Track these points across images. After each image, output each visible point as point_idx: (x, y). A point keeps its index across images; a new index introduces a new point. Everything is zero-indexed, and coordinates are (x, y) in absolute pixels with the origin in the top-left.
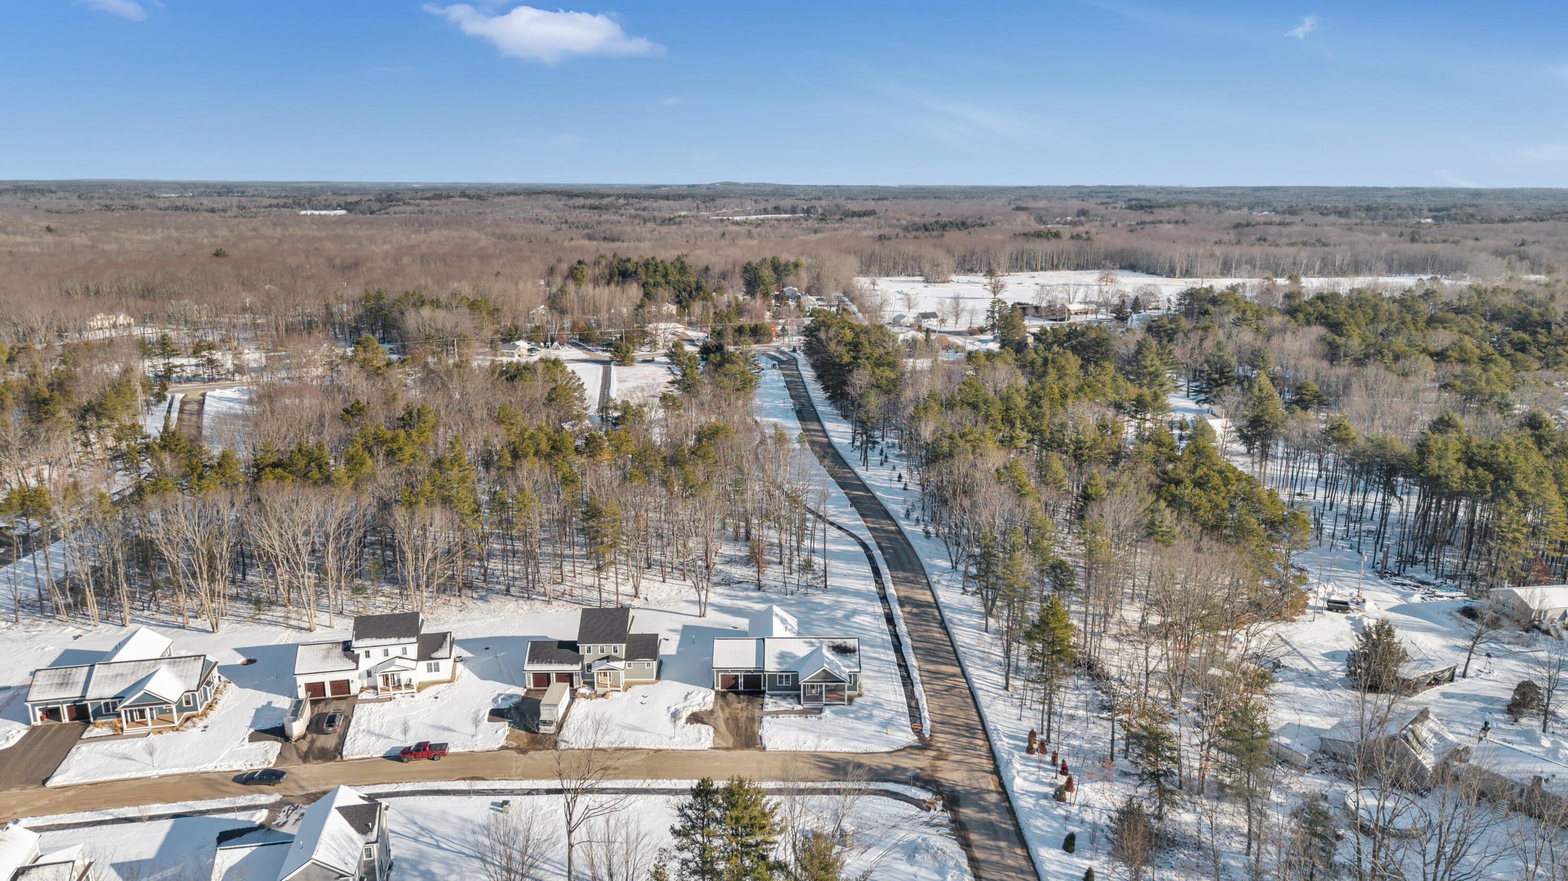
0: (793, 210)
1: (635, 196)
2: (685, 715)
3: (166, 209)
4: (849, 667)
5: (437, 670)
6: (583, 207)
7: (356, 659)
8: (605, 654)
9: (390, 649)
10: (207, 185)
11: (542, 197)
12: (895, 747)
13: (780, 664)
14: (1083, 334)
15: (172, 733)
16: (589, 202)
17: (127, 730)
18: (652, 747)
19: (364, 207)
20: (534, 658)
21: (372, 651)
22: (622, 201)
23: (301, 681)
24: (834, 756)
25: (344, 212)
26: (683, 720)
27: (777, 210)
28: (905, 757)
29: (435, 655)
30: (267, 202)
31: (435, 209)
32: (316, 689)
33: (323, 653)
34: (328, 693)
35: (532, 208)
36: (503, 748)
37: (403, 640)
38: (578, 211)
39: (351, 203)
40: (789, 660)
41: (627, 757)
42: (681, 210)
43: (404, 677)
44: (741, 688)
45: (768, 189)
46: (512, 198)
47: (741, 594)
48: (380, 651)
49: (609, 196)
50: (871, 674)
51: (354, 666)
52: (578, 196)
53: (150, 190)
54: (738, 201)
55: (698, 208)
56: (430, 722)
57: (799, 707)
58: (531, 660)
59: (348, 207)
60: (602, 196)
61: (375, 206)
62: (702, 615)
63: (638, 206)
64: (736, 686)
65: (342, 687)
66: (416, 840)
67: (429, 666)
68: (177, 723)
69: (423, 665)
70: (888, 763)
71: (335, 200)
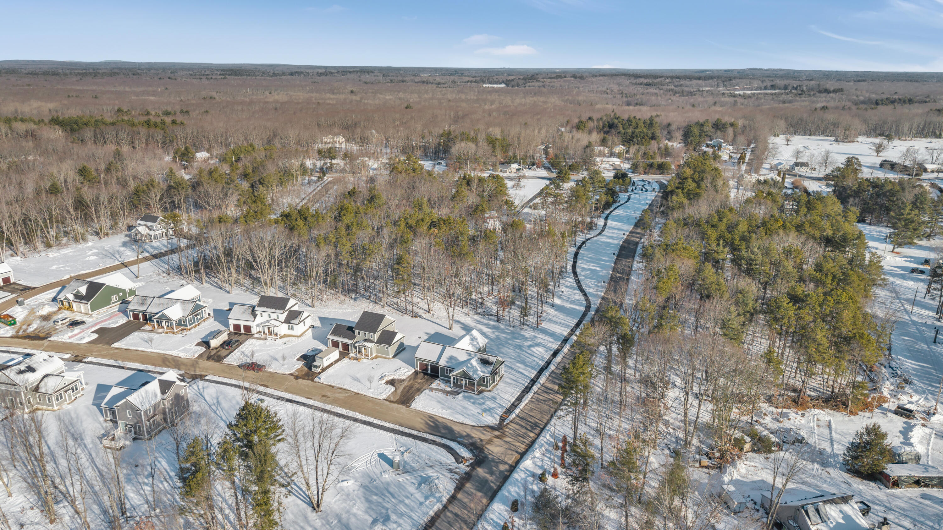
0: (786, 88)
1: (678, 77)
2: (386, 379)
3: (418, 82)
4: (484, 372)
5: (293, 329)
6: (641, 84)
7: (255, 316)
8: (366, 338)
9: (272, 314)
10: (447, 69)
11: (618, 78)
12: (479, 424)
13: (447, 362)
14: (883, 185)
15: (171, 335)
16: (648, 80)
17: (157, 330)
18: (356, 391)
19: (514, 83)
20: (334, 333)
21: (263, 313)
22: (668, 81)
23: (231, 322)
24: (440, 420)
25: (503, 86)
26: (384, 381)
27: (773, 87)
28: (480, 432)
29: (292, 322)
30: (467, 79)
31: (551, 84)
32: (237, 327)
33: (243, 310)
34: (242, 331)
35: (609, 84)
36: (291, 374)
37: (278, 311)
38: (634, 87)
39: (509, 81)
40: (453, 361)
41: (339, 393)
42: (706, 86)
43: (276, 330)
44: (429, 372)
45: (781, 73)
46: (601, 78)
47: (486, 321)
48: (267, 314)
49: (660, 77)
50: (509, 381)
51: (252, 319)
52: (641, 77)
53: (416, 72)
54: (748, 81)
55: (718, 85)
56: (271, 354)
57: (449, 389)
58: (332, 334)
59: (507, 83)
60: (656, 77)
61: (521, 82)
62: (450, 329)
63: (676, 84)
64: (426, 370)
65: (248, 329)
66: (210, 406)
67: (289, 326)
68: (175, 331)
69: (286, 326)
70: (464, 431)
71: (501, 78)
